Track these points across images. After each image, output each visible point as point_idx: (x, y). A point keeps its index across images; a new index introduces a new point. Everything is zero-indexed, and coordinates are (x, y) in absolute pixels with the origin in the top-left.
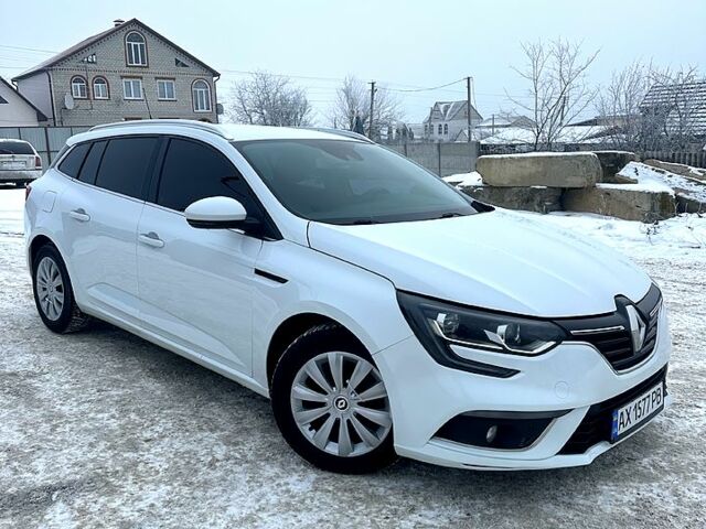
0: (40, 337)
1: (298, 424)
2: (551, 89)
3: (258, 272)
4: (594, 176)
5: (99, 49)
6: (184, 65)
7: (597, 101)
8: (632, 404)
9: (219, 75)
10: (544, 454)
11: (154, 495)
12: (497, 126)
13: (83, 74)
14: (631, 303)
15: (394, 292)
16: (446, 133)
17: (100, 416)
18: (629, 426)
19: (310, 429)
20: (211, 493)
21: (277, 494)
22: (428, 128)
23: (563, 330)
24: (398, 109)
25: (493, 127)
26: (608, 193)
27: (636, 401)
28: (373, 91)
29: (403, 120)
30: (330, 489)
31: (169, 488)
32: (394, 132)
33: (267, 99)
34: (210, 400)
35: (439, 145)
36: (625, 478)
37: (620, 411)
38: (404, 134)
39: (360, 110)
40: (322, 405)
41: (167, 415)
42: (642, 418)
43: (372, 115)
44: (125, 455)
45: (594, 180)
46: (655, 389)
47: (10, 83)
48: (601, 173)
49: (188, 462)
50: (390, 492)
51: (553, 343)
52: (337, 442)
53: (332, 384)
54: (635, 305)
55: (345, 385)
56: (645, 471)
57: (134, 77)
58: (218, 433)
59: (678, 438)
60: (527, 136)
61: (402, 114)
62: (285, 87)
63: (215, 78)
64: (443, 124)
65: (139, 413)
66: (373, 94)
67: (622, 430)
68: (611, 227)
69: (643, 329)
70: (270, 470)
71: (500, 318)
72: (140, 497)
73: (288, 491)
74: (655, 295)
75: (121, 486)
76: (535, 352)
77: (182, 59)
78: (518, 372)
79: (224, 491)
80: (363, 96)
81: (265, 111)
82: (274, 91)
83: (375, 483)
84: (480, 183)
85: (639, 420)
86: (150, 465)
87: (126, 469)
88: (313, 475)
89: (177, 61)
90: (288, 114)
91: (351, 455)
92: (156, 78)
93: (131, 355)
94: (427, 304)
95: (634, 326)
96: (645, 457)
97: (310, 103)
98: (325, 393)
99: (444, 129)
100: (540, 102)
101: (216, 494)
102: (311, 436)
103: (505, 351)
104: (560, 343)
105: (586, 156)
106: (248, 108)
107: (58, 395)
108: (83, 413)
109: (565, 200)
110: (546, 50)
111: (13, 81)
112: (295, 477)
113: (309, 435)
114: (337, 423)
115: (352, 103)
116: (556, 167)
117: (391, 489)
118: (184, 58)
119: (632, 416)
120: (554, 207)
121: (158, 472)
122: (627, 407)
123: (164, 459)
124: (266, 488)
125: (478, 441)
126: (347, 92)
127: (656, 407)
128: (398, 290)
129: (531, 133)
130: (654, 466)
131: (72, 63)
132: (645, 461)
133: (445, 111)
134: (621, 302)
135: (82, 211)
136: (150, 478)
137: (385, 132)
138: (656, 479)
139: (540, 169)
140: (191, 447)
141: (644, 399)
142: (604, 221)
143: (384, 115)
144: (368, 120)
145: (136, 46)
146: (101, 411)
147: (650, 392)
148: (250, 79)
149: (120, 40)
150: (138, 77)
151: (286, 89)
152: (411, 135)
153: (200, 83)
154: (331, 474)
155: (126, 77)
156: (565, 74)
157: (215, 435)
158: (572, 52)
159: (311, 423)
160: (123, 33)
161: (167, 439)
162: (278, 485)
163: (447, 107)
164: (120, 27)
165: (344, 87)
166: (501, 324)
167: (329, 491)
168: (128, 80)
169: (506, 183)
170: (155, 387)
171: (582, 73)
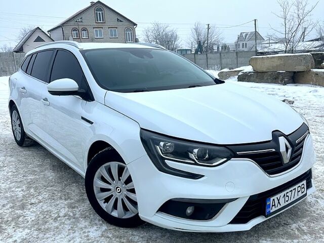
0: (13, 148)
1: (98, 200)
2: (293, 23)
3: (83, 118)
4: (310, 65)
5: (83, 16)
6: (121, 21)
7: (318, 28)
8: (282, 194)
9: (136, 25)
10: (221, 223)
11: (19, 235)
12: (271, 43)
13: (77, 27)
14: (283, 135)
15: (139, 130)
16: (246, 47)
17: (17, 189)
18: (279, 207)
19: (104, 203)
20: (47, 235)
21: (81, 238)
22: (237, 45)
23: (232, 151)
24: (221, 36)
25: (270, 43)
26: (317, 74)
27: (285, 192)
28: (208, 28)
29: (223, 42)
30: (110, 236)
31: (29, 231)
32: (220, 48)
33: (159, 35)
34: (73, 183)
35: (237, 53)
36: (279, 236)
37: (272, 199)
38: (225, 48)
39: (202, 38)
40: (109, 190)
41: (48, 190)
42: (289, 202)
43: (208, 40)
44: (17, 212)
45: (310, 67)
46: (300, 184)
47: (47, 33)
48: (314, 64)
49: (45, 217)
50: (141, 239)
51: (225, 159)
52: (116, 209)
53: (113, 179)
54: (286, 137)
55: (120, 180)
56: (292, 232)
57: (99, 28)
58: (69, 201)
59: (318, 212)
60: (281, 47)
61: (222, 39)
62: (167, 29)
63: (135, 27)
64: (244, 43)
65: (36, 188)
66: (208, 30)
67: (274, 209)
68: (316, 91)
69: (290, 151)
70: (83, 223)
71: (194, 145)
72: (12, 236)
73: (88, 236)
74: (304, 130)
75: (5, 229)
76: (214, 164)
77: (120, 18)
78: (203, 176)
79: (54, 234)
80: (204, 31)
81: (158, 41)
82: (162, 31)
83: (135, 234)
84: (252, 70)
85: (287, 203)
86: (26, 218)
87: (13, 219)
88: (105, 227)
89: (118, 19)
90: (168, 42)
91: (124, 217)
92: (109, 28)
93: (48, 158)
94: (155, 137)
95: (282, 149)
96: (295, 223)
97: (179, 36)
98: (110, 184)
99: (244, 45)
100: (287, 29)
101: (49, 236)
102: (105, 207)
103: (196, 164)
104: (229, 160)
105: (305, 55)
106: (150, 40)
107: (4, 178)
108: (10, 188)
109: (295, 78)
110: (290, 3)
111: (48, 32)
112: (95, 228)
113: (104, 206)
114: (117, 200)
115: (199, 35)
116: (290, 61)
117: (142, 237)
118: (121, 18)
119: (282, 201)
120: (290, 81)
121: (28, 222)
122: (278, 196)
123: (35, 214)
124: (77, 234)
125: (182, 214)
126: (196, 30)
127: (300, 195)
128: (142, 129)
129: (283, 45)
130: (298, 229)
131: (72, 23)
132: (294, 226)
133: (246, 37)
134: (276, 134)
135: (24, 88)
136: (23, 225)
137: (215, 48)
138: (297, 237)
139: (282, 63)
140: (51, 208)
141: (292, 191)
142: (312, 88)
143: (214, 40)
144: (206, 42)
145: (99, 13)
146: (19, 187)
147: (296, 187)
148: (151, 26)
149: (92, 11)
150: (101, 28)
151: (168, 30)
152: (229, 49)
153: (128, 29)
154: (114, 227)
155: (96, 28)
156: (301, 15)
157: (66, 202)
158: (304, 4)
159: (105, 199)
160: (94, 8)
161: (41, 204)
162: (84, 232)
163: (246, 35)
164: (93, 4)
165: (194, 27)
166: (195, 148)
167: (108, 237)
168: (97, 29)
169: (265, 70)
170: (50, 175)
171: (309, 14)
